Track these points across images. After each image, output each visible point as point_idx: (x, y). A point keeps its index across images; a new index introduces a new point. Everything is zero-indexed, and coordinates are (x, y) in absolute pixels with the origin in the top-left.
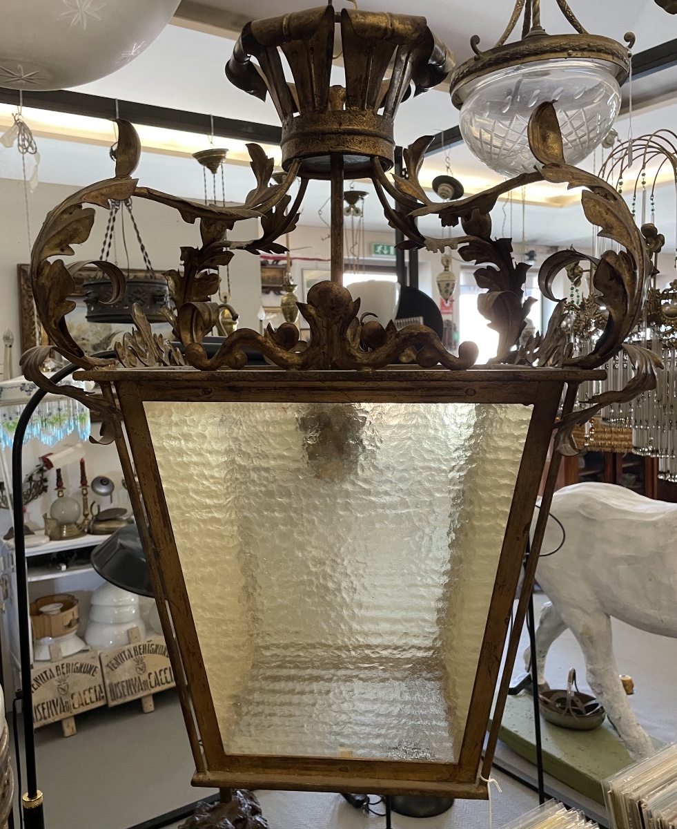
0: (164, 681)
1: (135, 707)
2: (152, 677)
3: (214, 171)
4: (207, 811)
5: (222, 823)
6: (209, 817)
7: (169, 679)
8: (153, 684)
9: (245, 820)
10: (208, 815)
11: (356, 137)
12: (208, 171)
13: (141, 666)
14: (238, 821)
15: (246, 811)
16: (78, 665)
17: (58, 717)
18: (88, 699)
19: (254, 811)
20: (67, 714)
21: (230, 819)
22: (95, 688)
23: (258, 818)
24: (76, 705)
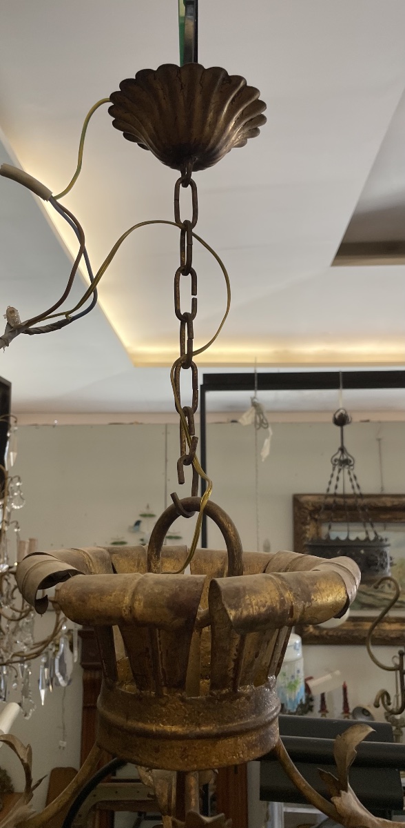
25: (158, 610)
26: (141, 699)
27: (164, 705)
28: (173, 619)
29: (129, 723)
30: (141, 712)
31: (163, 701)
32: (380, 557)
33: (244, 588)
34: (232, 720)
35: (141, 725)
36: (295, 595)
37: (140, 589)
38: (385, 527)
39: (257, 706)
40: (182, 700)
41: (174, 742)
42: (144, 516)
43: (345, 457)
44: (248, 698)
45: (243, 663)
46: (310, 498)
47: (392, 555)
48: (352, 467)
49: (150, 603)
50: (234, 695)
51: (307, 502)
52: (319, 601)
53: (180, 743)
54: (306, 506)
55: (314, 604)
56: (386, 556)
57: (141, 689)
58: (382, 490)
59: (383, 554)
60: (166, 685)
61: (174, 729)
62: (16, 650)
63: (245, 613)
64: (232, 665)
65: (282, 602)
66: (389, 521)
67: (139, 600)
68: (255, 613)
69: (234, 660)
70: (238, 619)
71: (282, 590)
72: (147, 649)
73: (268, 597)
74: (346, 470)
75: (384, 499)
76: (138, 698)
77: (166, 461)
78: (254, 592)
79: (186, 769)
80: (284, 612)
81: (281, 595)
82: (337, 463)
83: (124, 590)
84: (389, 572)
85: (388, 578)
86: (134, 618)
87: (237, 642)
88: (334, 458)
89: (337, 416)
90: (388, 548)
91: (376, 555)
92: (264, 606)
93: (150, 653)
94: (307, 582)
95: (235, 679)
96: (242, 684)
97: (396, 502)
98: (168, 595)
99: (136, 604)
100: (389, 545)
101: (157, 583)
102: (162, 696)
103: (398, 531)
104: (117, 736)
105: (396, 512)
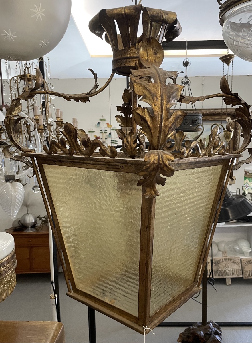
3: (228, 64)
4: (197, 326)
5: (199, 332)
6: (195, 328)
9: (210, 335)
10: (196, 327)
11: (127, 60)
12: (225, 65)
14: (208, 334)
15: (212, 332)
16: (233, 260)
17: (225, 277)
18: (236, 273)
19: (216, 333)
20: (228, 277)
21: (203, 332)
22: (238, 270)
23: (217, 336)
24: (231, 274)
25: (131, 11)
26: (125, 50)
27: (131, 50)
28: (135, 13)
29: (122, 57)
30: (125, 53)
31: (131, 49)
35: (125, 56)
36: (164, 12)
40: (135, 48)
42: (101, 120)
43: (187, 80)
48: (189, 85)
49: (129, 9)
52: (170, 16)
53: (135, 59)
57: (125, 47)
58: (203, 107)
59: (199, 119)
60: (131, 45)
63: (152, 13)
65: (161, 13)
68: (154, 14)
74: (187, 86)
75: (203, 111)
77: (110, 96)
78: (154, 9)
82: (183, 83)
83: (122, 8)
85: (200, 125)
86: (125, 14)
88: (182, 81)
89: (184, 62)
90: (201, 117)
91: (196, 119)
92: (156, 12)
93: (127, 35)
97: (208, 112)
98: (133, 7)
99: (126, 10)
102: (130, 48)
103: (208, 124)
104: (119, 62)
105: (208, 116)
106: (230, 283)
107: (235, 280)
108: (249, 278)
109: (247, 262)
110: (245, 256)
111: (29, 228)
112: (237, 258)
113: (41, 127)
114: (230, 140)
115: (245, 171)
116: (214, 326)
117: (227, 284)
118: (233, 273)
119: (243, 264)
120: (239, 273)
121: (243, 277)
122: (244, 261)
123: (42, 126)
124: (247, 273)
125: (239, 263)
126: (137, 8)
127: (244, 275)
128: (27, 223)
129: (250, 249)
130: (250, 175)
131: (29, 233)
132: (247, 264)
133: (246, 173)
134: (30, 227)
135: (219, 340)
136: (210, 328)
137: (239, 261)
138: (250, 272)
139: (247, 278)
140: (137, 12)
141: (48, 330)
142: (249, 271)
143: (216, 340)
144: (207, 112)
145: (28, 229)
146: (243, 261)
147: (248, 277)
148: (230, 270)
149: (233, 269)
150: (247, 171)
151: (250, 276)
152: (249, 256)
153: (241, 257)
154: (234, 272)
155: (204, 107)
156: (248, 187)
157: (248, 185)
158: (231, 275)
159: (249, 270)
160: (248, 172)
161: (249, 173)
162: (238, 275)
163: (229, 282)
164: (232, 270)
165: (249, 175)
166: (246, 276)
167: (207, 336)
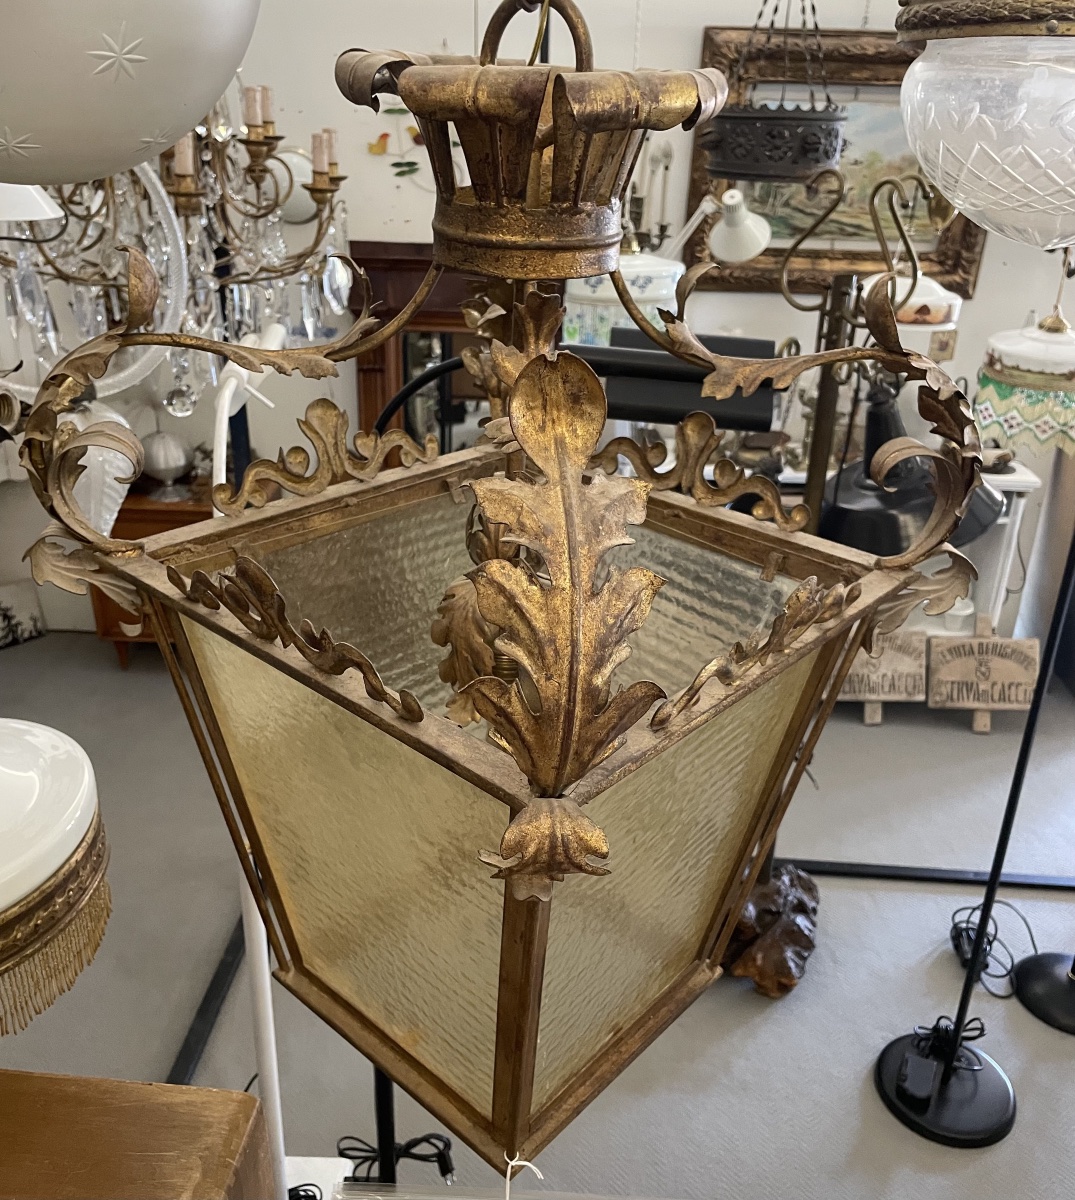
0: (1013, 698)
1: (962, 719)
2: (998, 688)
7: (1021, 697)
8: (996, 697)
9: (777, 914)
11: (489, 252)
13: (983, 669)
14: (770, 912)
15: (785, 905)
16: (899, 642)
17: (861, 697)
18: (903, 688)
19: (801, 908)
20: (873, 697)
21: (756, 905)
22: (914, 677)
23: (801, 921)
24: (886, 689)
25: (502, 101)
26: (480, 211)
27: (504, 216)
28: (517, 111)
29: (469, 235)
30: (481, 223)
31: (503, 212)
32: (826, 139)
33: (590, 84)
34: (571, 235)
35: (481, 236)
36: (643, 94)
37: (483, 78)
38: (857, 93)
39: (598, 226)
40: (522, 210)
41: (515, 253)
44: (589, 215)
45: (585, 177)
46: (733, 35)
47: (847, 138)
49: (495, 94)
50: (575, 210)
51: (727, 43)
52: (667, 103)
53: (519, 253)
54: (725, 50)
55: (661, 106)
56: (836, 137)
57: (480, 200)
58: (864, 24)
59: (832, 134)
60: (506, 195)
61: (514, 239)
62: (264, 263)
63: (589, 108)
64: (574, 177)
65: (628, 101)
66: (866, 83)
67: (483, 90)
68: (600, 110)
69: (576, 172)
70: (582, 115)
71: (629, 88)
72: (487, 155)
73: (613, 93)
75: (864, 40)
76: (479, 209)
78: (599, 87)
79: (523, 276)
80: (629, 111)
81: (628, 93)
83: (467, 80)
84: (836, 163)
85: (833, 173)
86: (478, 110)
87: (580, 152)
90: (843, 123)
91: (820, 135)
92: (609, 102)
93: (490, 160)
94: (657, 81)
95: (576, 193)
96: (583, 200)
97: (884, 46)
98: (511, 85)
99: (480, 95)
100: (844, 119)
101: (500, 73)
102: (501, 206)
103: (877, 102)
104: (456, 249)
105: (881, 67)
106: (878, 718)
107: (894, 711)
108: (949, 705)
109: (950, 651)
110: (946, 628)
111: (166, 486)
112: (916, 633)
113: (183, 185)
114: (948, 223)
115: (988, 353)
116: (796, 882)
117: (868, 720)
118: (892, 686)
119: (933, 656)
120: (914, 687)
121: (925, 703)
122: (939, 649)
123: (189, 180)
124: (945, 690)
125: (920, 655)
126: (526, 96)
127: (931, 695)
128: (159, 471)
129: (968, 607)
130: (1006, 372)
131: (167, 504)
132: (949, 657)
133: (992, 361)
134: (170, 482)
135: (807, 932)
136: (778, 892)
137: (923, 647)
138: (956, 686)
139: (939, 706)
140: (526, 112)
141: (211, 1127)
142: (953, 683)
143: (793, 931)
144: (882, 50)
145: (162, 489)
146: (937, 646)
147: (945, 702)
148: (884, 676)
149: (895, 671)
150: (996, 356)
151: (952, 699)
152: (962, 629)
153: (932, 631)
154: (896, 683)
155: (870, 20)
156: (990, 416)
157: (991, 411)
158: (884, 693)
159: (953, 679)
160: (1000, 360)
161: (1003, 365)
162: (909, 694)
163: (873, 714)
164: (889, 674)
165: (999, 372)
166: (938, 698)
167: (768, 918)
